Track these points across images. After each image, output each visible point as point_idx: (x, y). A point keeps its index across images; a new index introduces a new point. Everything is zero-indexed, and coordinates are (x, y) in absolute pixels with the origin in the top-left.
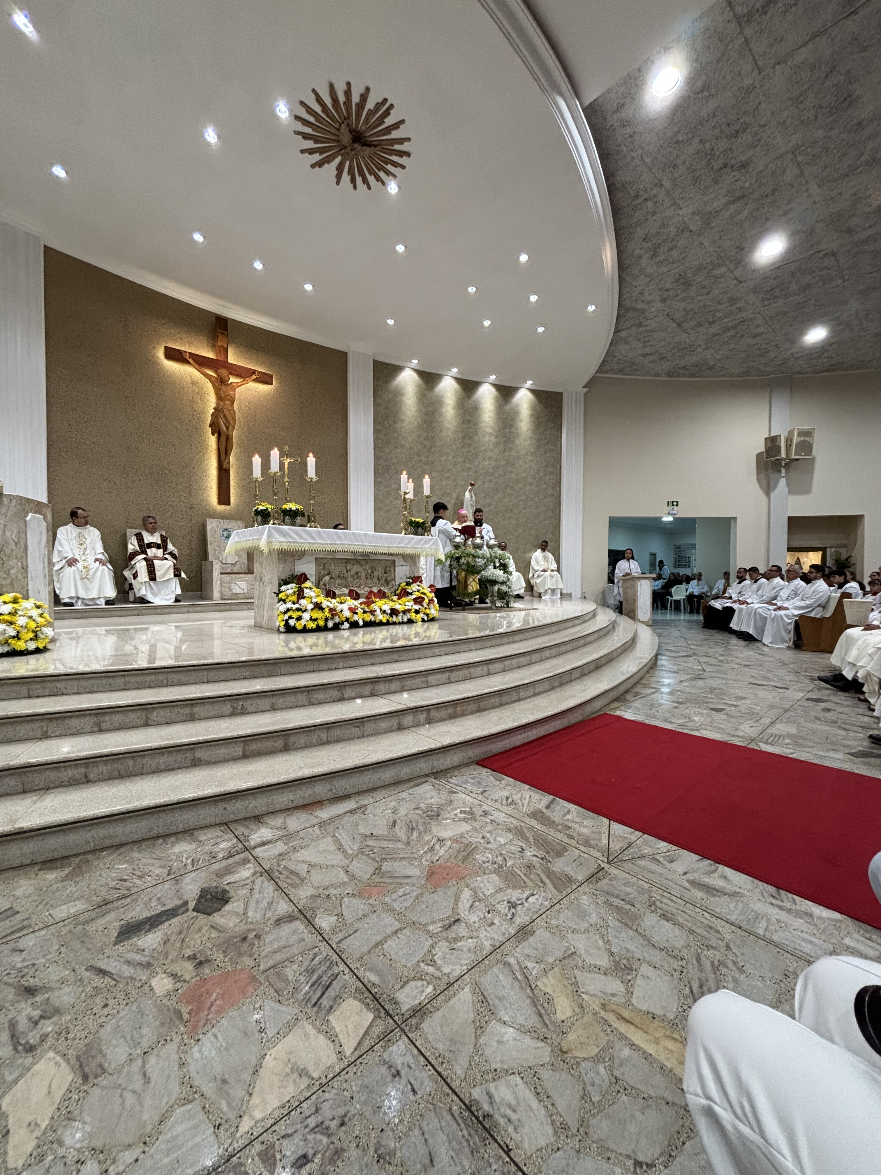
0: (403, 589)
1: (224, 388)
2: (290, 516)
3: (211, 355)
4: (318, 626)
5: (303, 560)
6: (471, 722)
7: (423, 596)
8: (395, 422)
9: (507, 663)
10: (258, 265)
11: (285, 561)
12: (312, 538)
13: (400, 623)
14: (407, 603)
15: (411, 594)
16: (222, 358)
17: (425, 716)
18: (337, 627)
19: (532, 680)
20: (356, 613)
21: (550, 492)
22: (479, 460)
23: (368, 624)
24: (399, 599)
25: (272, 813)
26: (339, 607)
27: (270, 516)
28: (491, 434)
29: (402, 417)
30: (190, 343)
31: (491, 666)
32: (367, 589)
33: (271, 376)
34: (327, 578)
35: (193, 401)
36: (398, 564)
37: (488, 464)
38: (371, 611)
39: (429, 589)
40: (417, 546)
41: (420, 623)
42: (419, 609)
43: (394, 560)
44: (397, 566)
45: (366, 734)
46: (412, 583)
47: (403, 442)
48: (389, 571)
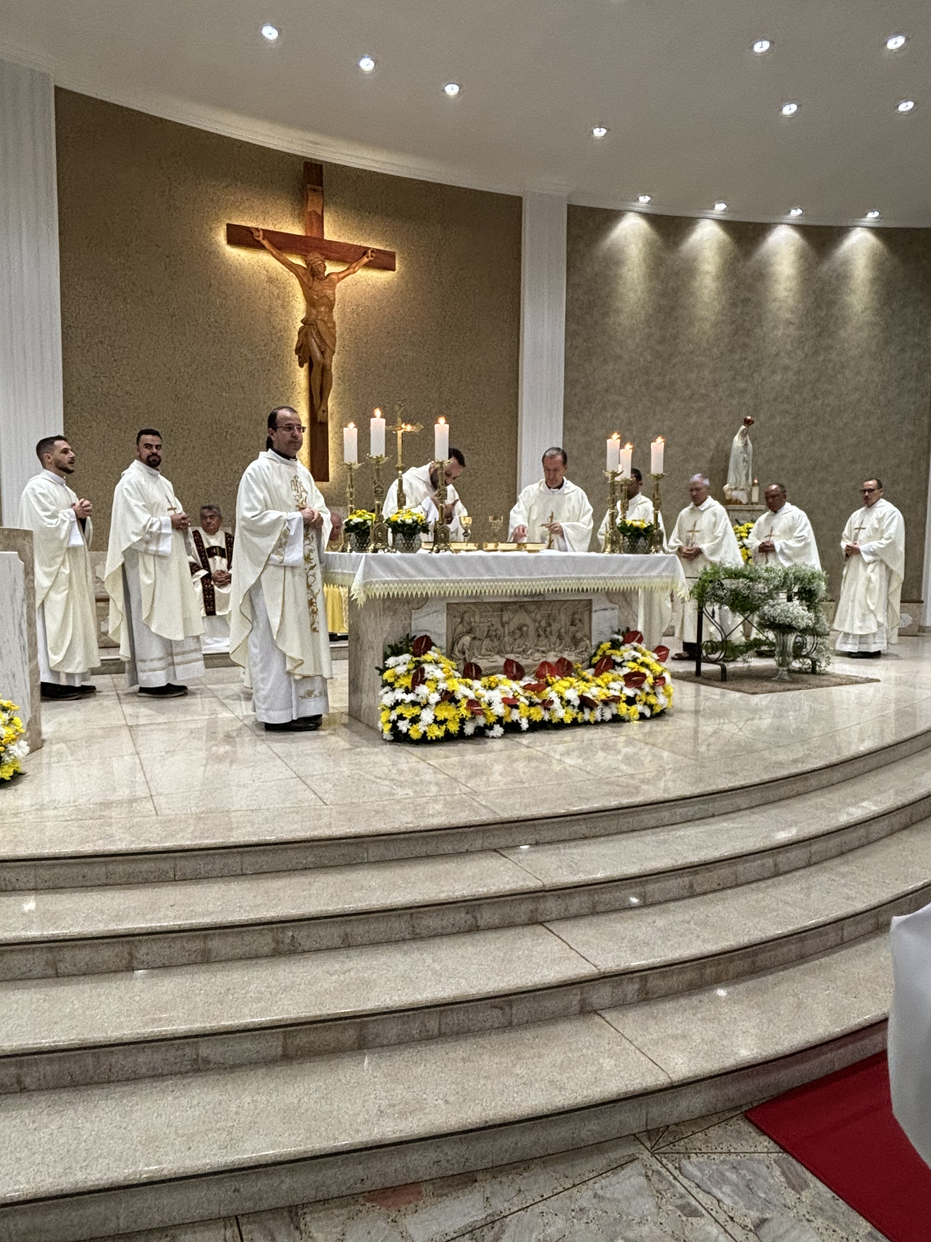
0: (604, 656)
1: (317, 286)
2: (403, 533)
3: (297, 230)
4: (447, 731)
5: (425, 610)
7: (643, 670)
8: (606, 314)
10: (367, 65)
11: (395, 612)
12: (442, 572)
13: (596, 723)
14: (612, 685)
15: (620, 665)
16: (315, 234)
17: (637, 986)
18: (481, 733)
20: (517, 707)
22: (764, 372)
23: (536, 727)
24: (597, 675)
25: (325, 1201)
26: (487, 695)
27: (368, 534)
28: (789, 323)
29: (620, 305)
30: (265, 213)
31: (781, 859)
32: (537, 655)
33: (392, 255)
34: (467, 639)
35: (270, 311)
36: (597, 608)
37: (782, 379)
38: (544, 701)
39: (655, 656)
40: (635, 575)
41: (635, 722)
42: (636, 695)
43: (591, 600)
44: (596, 611)
45: (515, 1021)
46: (623, 644)
47: (618, 351)
48: (580, 621)
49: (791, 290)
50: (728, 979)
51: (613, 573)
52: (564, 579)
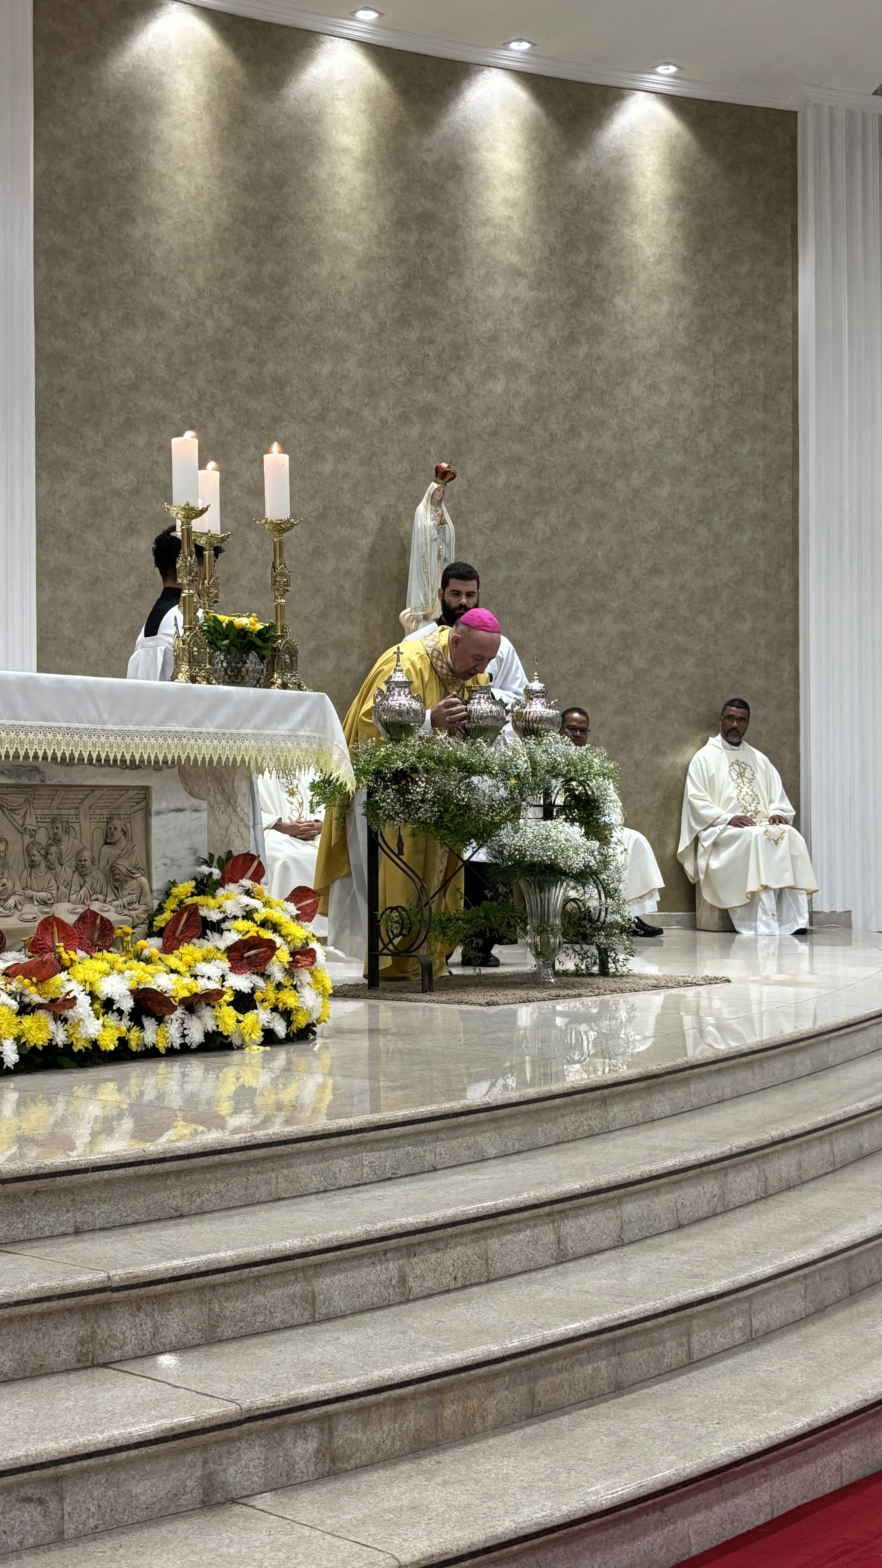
0: (181, 910)
6: (508, 1466)
7: (267, 934)
8: (125, 217)
9: (632, 1209)
13: (172, 1053)
14: (203, 968)
15: (217, 927)
17: (312, 1445)
19: (742, 1278)
21: (754, 504)
22: (471, 373)
24: (168, 949)
28: (515, 273)
29: (156, 198)
31: (569, 1227)
32: (31, 911)
36: (163, 806)
37: (507, 390)
38: (53, 1001)
39: (292, 908)
40: (242, 731)
41: (255, 1047)
42: (253, 989)
43: (147, 789)
44: (159, 813)
45: (70, 1529)
46: (221, 883)
47: (157, 300)
48: (125, 833)
49: (514, 205)
50: (485, 1430)
51: (195, 724)
52: (91, 733)
